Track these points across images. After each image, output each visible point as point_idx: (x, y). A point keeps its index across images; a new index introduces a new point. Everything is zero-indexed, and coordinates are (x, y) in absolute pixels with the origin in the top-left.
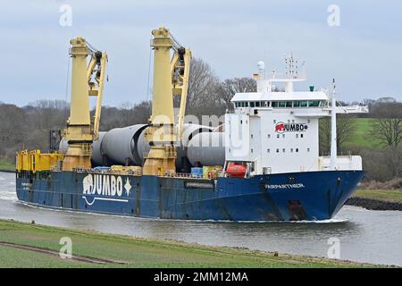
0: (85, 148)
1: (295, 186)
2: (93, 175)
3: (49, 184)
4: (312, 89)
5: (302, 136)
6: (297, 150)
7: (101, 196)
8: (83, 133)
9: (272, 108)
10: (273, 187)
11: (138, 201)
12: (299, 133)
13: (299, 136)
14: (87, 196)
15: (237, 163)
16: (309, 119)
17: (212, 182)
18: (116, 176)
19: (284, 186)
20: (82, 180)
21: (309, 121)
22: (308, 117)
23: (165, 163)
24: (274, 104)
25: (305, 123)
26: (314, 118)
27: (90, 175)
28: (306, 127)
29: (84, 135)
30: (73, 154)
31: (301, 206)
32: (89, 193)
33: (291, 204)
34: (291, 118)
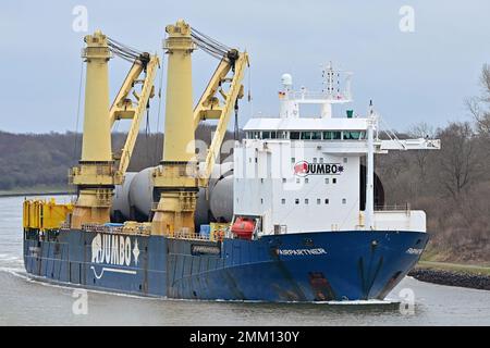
0: (102, 196)
1: (313, 251)
2: (102, 234)
3: (57, 248)
4: (350, 114)
5: (334, 181)
6: (327, 202)
7: (110, 266)
8: (99, 173)
9: (289, 141)
10: (286, 252)
11: (146, 272)
12: (331, 177)
13: (331, 181)
14: (95, 265)
15: (246, 218)
16: (346, 157)
17: (218, 245)
18: (125, 236)
19: (300, 252)
20: (91, 243)
21: (345, 160)
22: (345, 154)
23: (178, 218)
24: (295, 135)
25: (340, 162)
26: (353, 155)
27: (99, 235)
28: (341, 169)
29: (100, 177)
30: (83, 204)
31: (325, 281)
32: (97, 261)
33: (313, 277)
34: (319, 155)
